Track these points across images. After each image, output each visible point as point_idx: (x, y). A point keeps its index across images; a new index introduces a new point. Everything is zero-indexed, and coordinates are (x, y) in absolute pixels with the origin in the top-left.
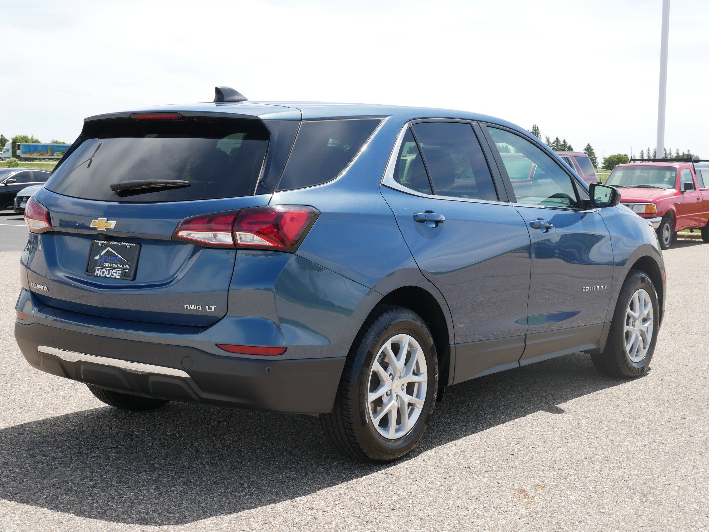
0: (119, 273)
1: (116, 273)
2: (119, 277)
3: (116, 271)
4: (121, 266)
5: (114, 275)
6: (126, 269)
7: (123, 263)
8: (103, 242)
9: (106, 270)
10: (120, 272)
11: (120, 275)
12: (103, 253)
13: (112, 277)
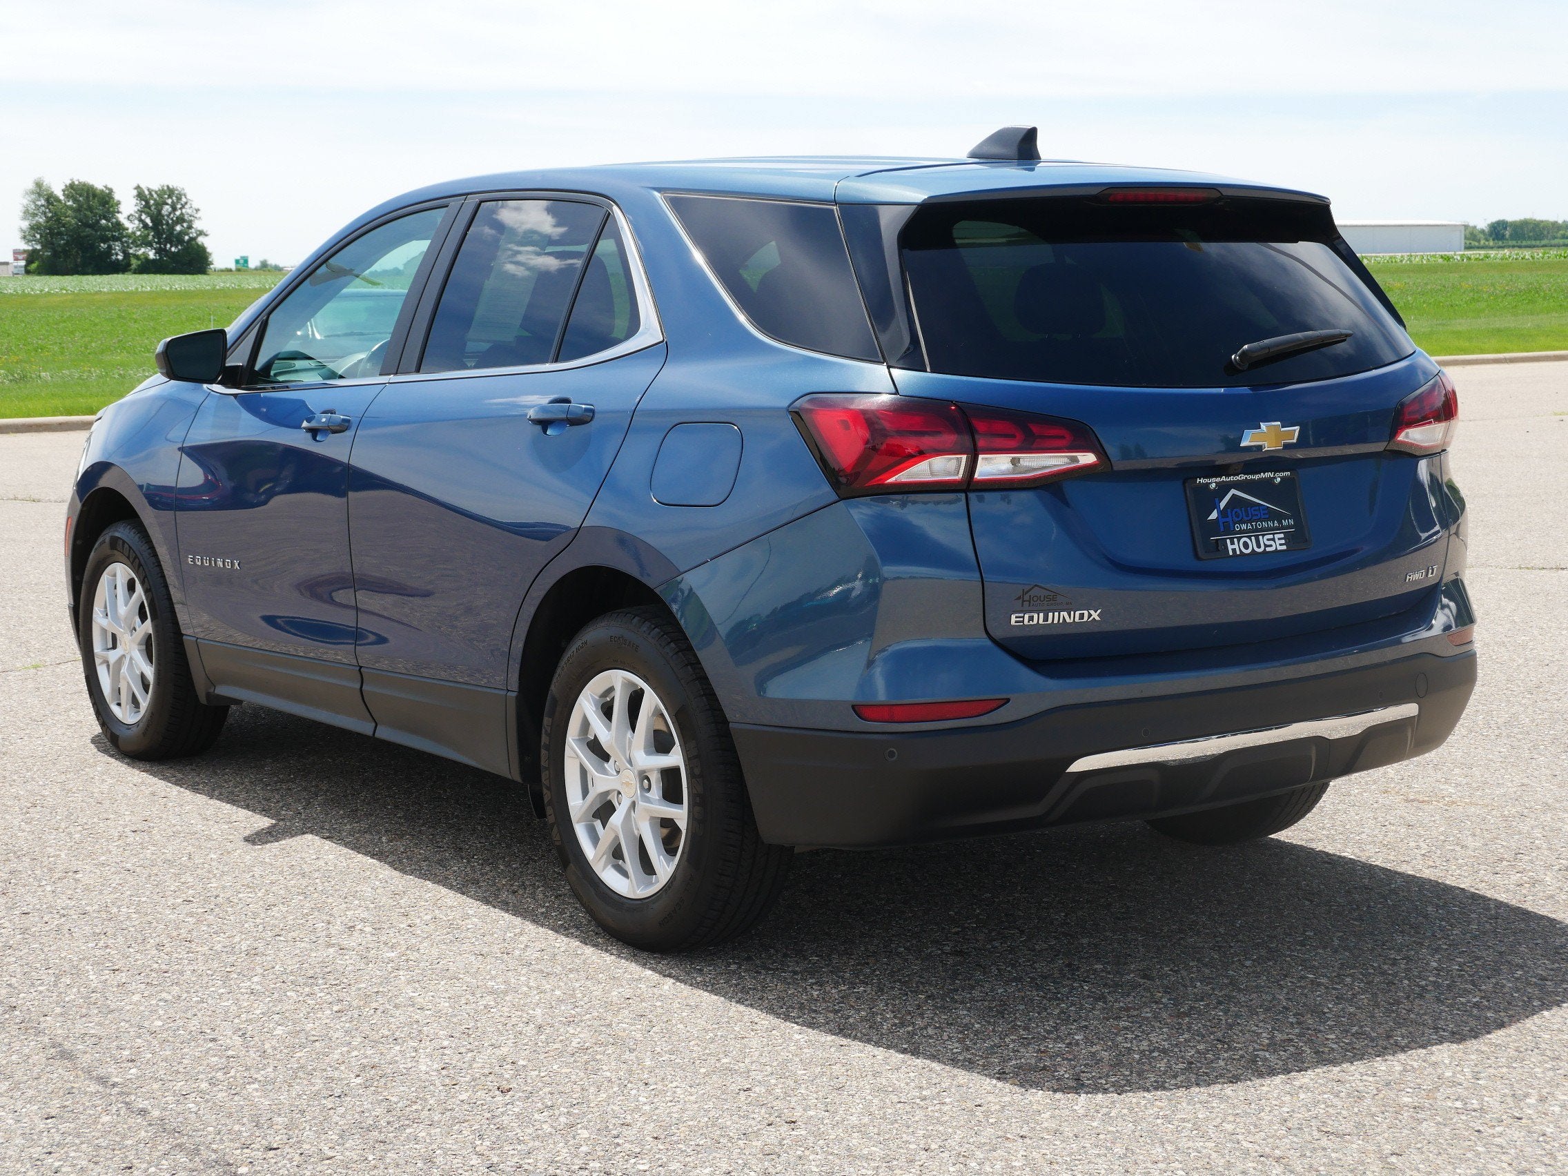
0: (1279, 539)
1: (1273, 540)
2: (1284, 547)
3: (1271, 536)
4: (1276, 524)
5: (1271, 546)
6: (1289, 527)
7: (1279, 517)
8: (1218, 480)
9: (1249, 537)
10: (1282, 536)
11: (1283, 541)
12: (1223, 504)
13: (1268, 549)
